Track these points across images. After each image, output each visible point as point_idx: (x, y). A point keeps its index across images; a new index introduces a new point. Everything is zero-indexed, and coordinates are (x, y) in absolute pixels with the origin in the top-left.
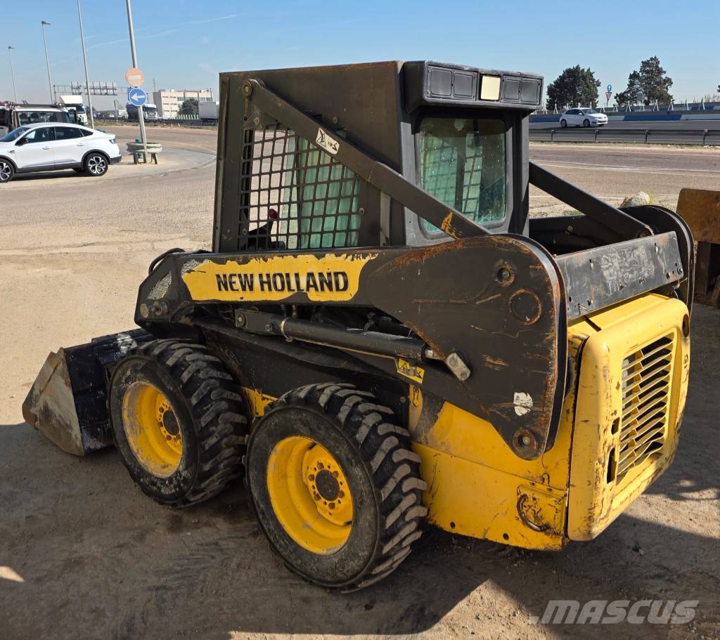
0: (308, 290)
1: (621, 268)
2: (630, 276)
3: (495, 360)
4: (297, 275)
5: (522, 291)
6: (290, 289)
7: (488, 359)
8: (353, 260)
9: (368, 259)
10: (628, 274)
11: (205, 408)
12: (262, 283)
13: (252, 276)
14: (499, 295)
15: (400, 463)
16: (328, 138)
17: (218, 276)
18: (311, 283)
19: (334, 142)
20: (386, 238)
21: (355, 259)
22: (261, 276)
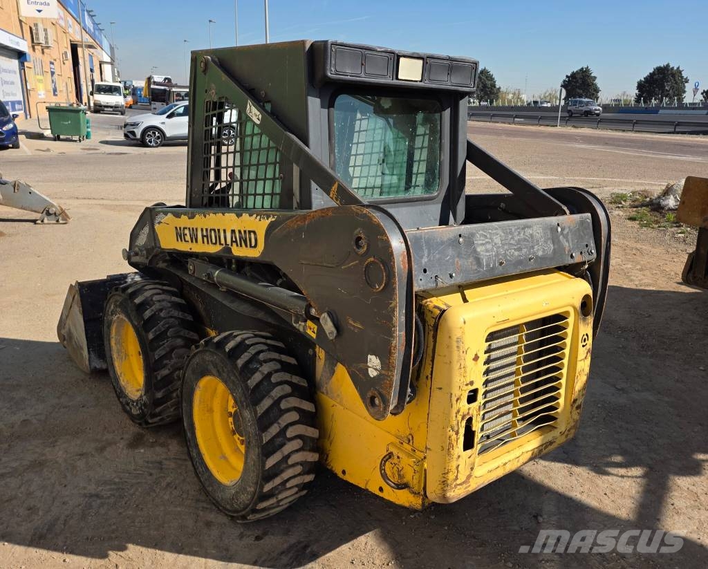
0: (232, 245)
1: (503, 245)
2: (516, 253)
3: (355, 322)
4: (225, 231)
5: (372, 259)
6: (220, 244)
7: (351, 322)
8: (260, 220)
9: (270, 220)
10: (513, 251)
11: (161, 343)
12: (203, 236)
13: (197, 229)
14: (357, 262)
15: (288, 410)
16: (254, 110)
17: (176, 228)
18: (234, 240)
19: (258, 113)
20: (297, 203)
21: (262, 219)
22: (202, 230)
